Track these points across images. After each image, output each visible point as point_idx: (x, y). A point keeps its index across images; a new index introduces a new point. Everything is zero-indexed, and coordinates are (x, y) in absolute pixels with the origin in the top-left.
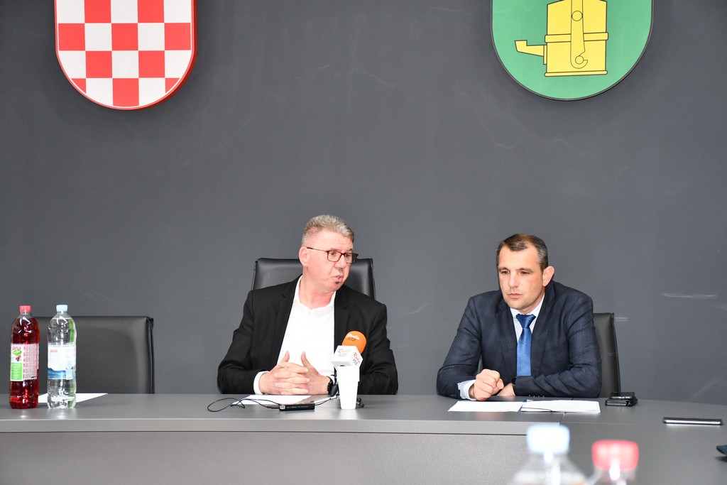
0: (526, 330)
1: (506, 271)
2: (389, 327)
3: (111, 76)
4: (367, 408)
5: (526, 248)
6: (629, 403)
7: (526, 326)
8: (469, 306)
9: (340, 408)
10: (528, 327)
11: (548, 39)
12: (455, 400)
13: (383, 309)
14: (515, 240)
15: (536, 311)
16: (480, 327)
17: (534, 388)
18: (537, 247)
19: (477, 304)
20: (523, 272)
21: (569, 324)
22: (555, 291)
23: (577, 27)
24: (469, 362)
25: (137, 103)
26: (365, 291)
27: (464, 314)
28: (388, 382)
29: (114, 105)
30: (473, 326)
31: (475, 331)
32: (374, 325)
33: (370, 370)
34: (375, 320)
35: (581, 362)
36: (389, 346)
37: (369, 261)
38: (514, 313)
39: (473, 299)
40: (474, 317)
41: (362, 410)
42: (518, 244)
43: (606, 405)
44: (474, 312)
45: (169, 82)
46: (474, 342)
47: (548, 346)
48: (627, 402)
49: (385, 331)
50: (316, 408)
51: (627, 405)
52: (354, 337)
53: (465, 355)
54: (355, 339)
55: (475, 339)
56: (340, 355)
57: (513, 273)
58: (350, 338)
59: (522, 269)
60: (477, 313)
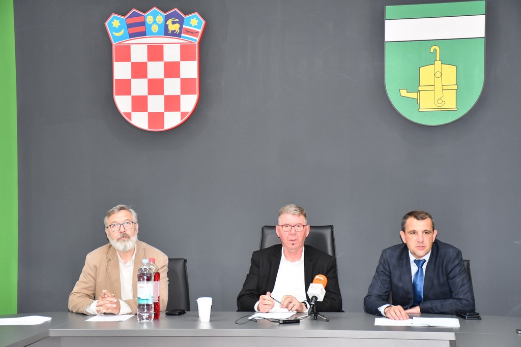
0: (420, 269)
3: (146, 110)
8: (382, 255)
10: (421, 267)
11: (420, 88)
13: (334, 260)
15: (426, 258)
16: (390, 270)
19: (387, 255)
23: (438, 81)
25: (163, 127)
26: (330, 253)
29: (149, 128)
30: (386, 269)
31: (387, 272)
32: (328, 269)
34: (329, 267)
37: (331, 227)
38: (412, 258)
39: (384, 251)
40: (385, 263)
42: (421, 216)
44: (386, 261)
45: (183, 114)
54: (321, 279)
57: (420, 234)
58: (318, 279)
59: (426, 231)
60: (388, 262)
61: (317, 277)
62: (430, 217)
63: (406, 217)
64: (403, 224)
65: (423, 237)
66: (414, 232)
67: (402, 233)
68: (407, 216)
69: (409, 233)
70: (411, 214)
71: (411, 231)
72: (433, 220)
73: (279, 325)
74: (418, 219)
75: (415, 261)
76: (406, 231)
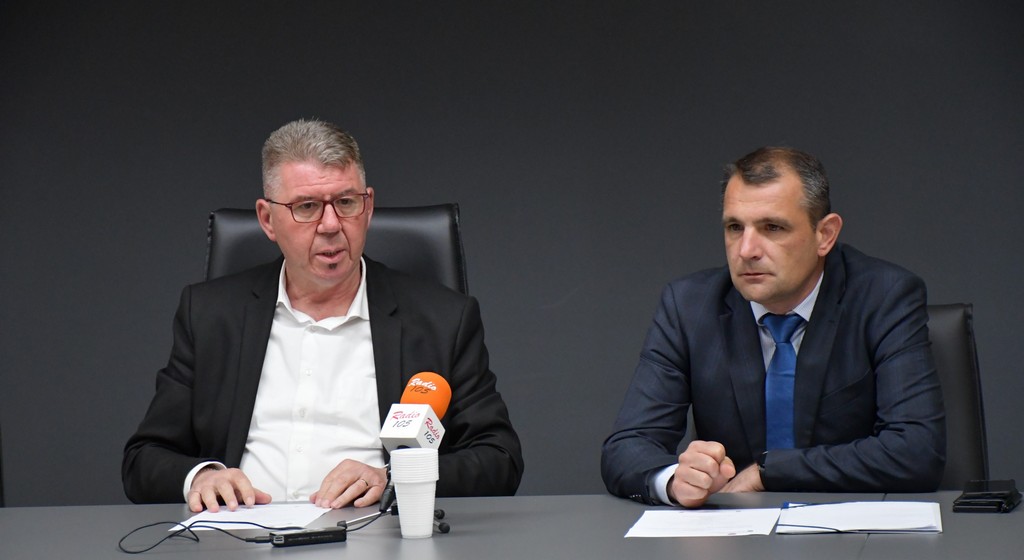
0: (783, 349)
1: (737, 226)
4: (456, 534)
5: (777, 176)
6: (1003, 506)
7: (783, 339)
9: (399, 535)
10: (788, 343)
12: (640, 507)
14: (756, 160)
15: (805, 309)
17: (803, 475)
18: (801, 174)
19: (678, 297)
20: (769, 226)
21: (876, 336)
22: (847, 266)
30: (672, 344)
31: (676, 355)
32: (457, 348)
34: (458, 341)
35: (901, 418)
38: (758, 311)
39: (671, 285)
40: (673, 326)
41: (445, 538)
42: (759, 169)
43: (955, 510)
44: (674, 317)
48: (1000, 503)
50: (348, 537)
52: (425, 384)
54: (428, 390)
55: (677, 373)
56: (397, 425)
57: (750, 231)
58: (416, 388)
60: (679, 318)
61: (416, 381)
73: (272, 553)
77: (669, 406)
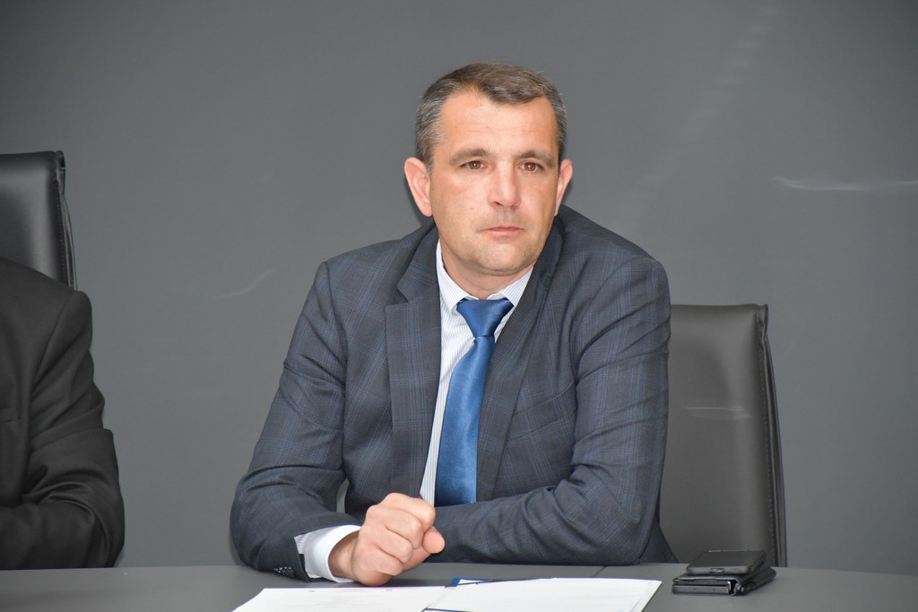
1: (478, 162)
2: (101, 348)
6: (738, 587)
7: (485, 332)
10: (491, 335)
13: (83, 309)
15: (515, 291)
16: (344, 347)
24: (318, 458)
26: (43, 262)
27: (303, 314)
28: (85, 527)
30: (324, 344)
31: (331, 358)
32: (46, 359)
33: (34, 493)
34: (50, 345)
35: (590, 458)
36: (100, 414)
37: (54, 161)
38: (451, 292)
40: (325, 319)
43: (675, 592)
44: (327, 305)
46: (328, 394)
47: (524, 402)
48: (733, 583)
49: (87, 365)
51: (731, 592)
53: (307, 436)
57: (505, 167)
59: (531, 154)
60: (334, 308)
62: (552, 95)
63: (438, 90)
64: (423, 123)
65: (515, 181)
66: (476, 161)
67: (414, 168)
68: (450, 83)
69: (453, 162)
70: (462, 76)
71: (461, 155)
72: (564, 109)
74: (497, 98)
75: (462, 306)
76: (440, 155)
77: (325, 433)
